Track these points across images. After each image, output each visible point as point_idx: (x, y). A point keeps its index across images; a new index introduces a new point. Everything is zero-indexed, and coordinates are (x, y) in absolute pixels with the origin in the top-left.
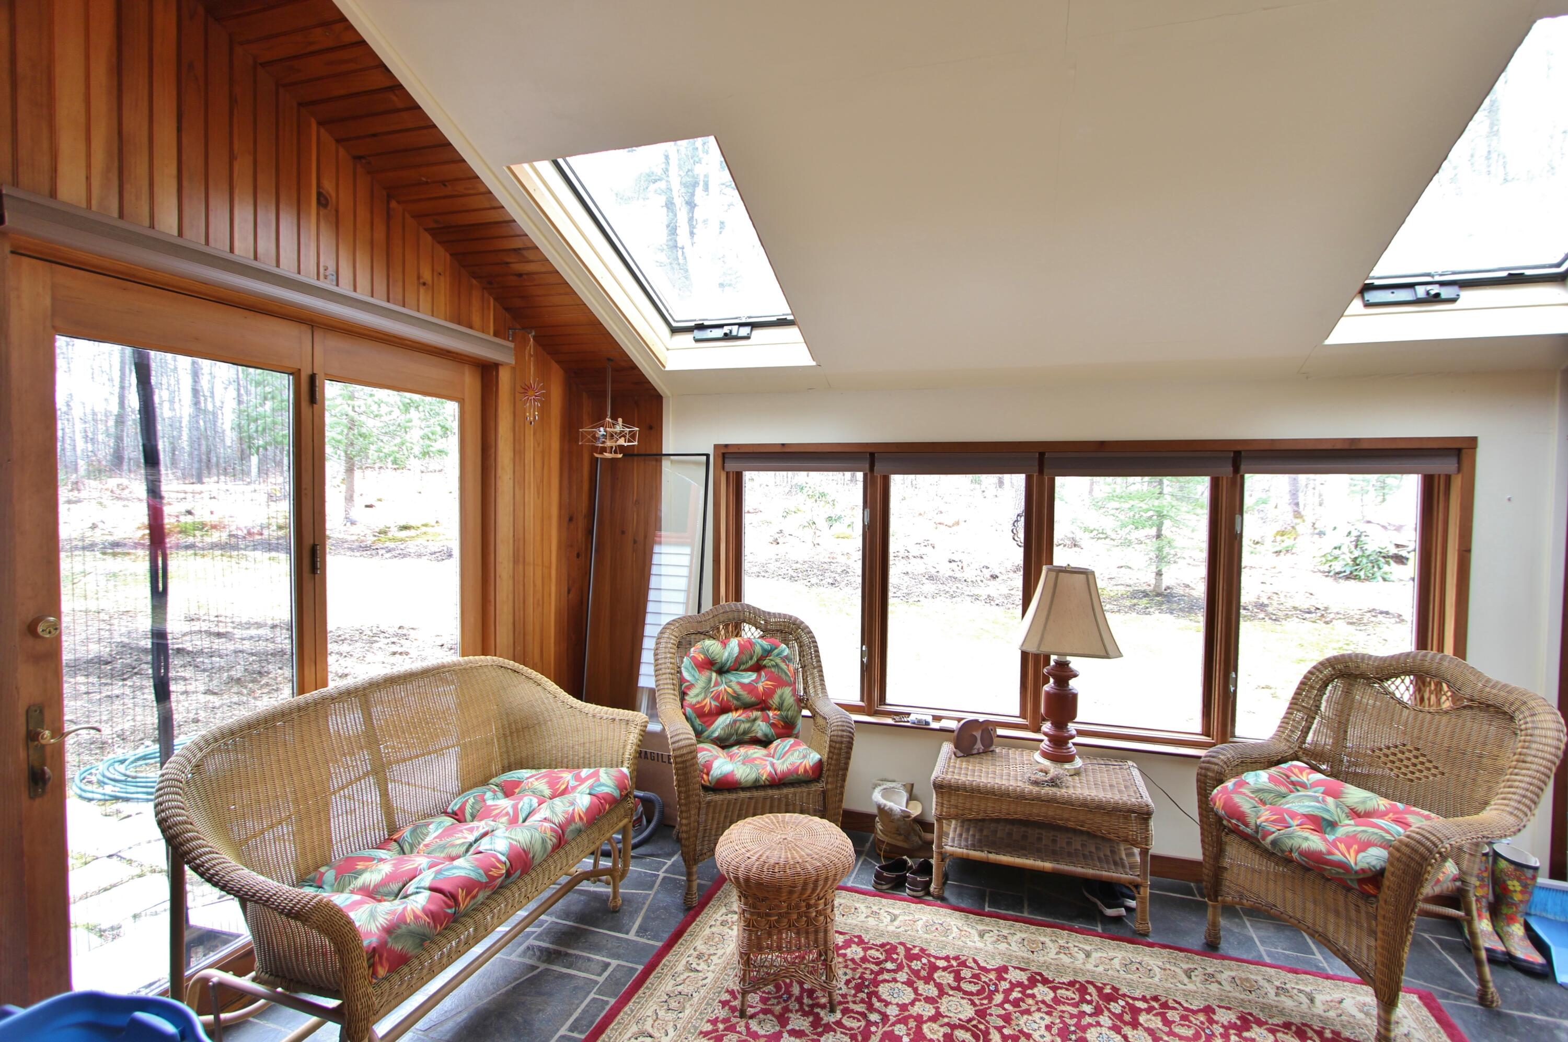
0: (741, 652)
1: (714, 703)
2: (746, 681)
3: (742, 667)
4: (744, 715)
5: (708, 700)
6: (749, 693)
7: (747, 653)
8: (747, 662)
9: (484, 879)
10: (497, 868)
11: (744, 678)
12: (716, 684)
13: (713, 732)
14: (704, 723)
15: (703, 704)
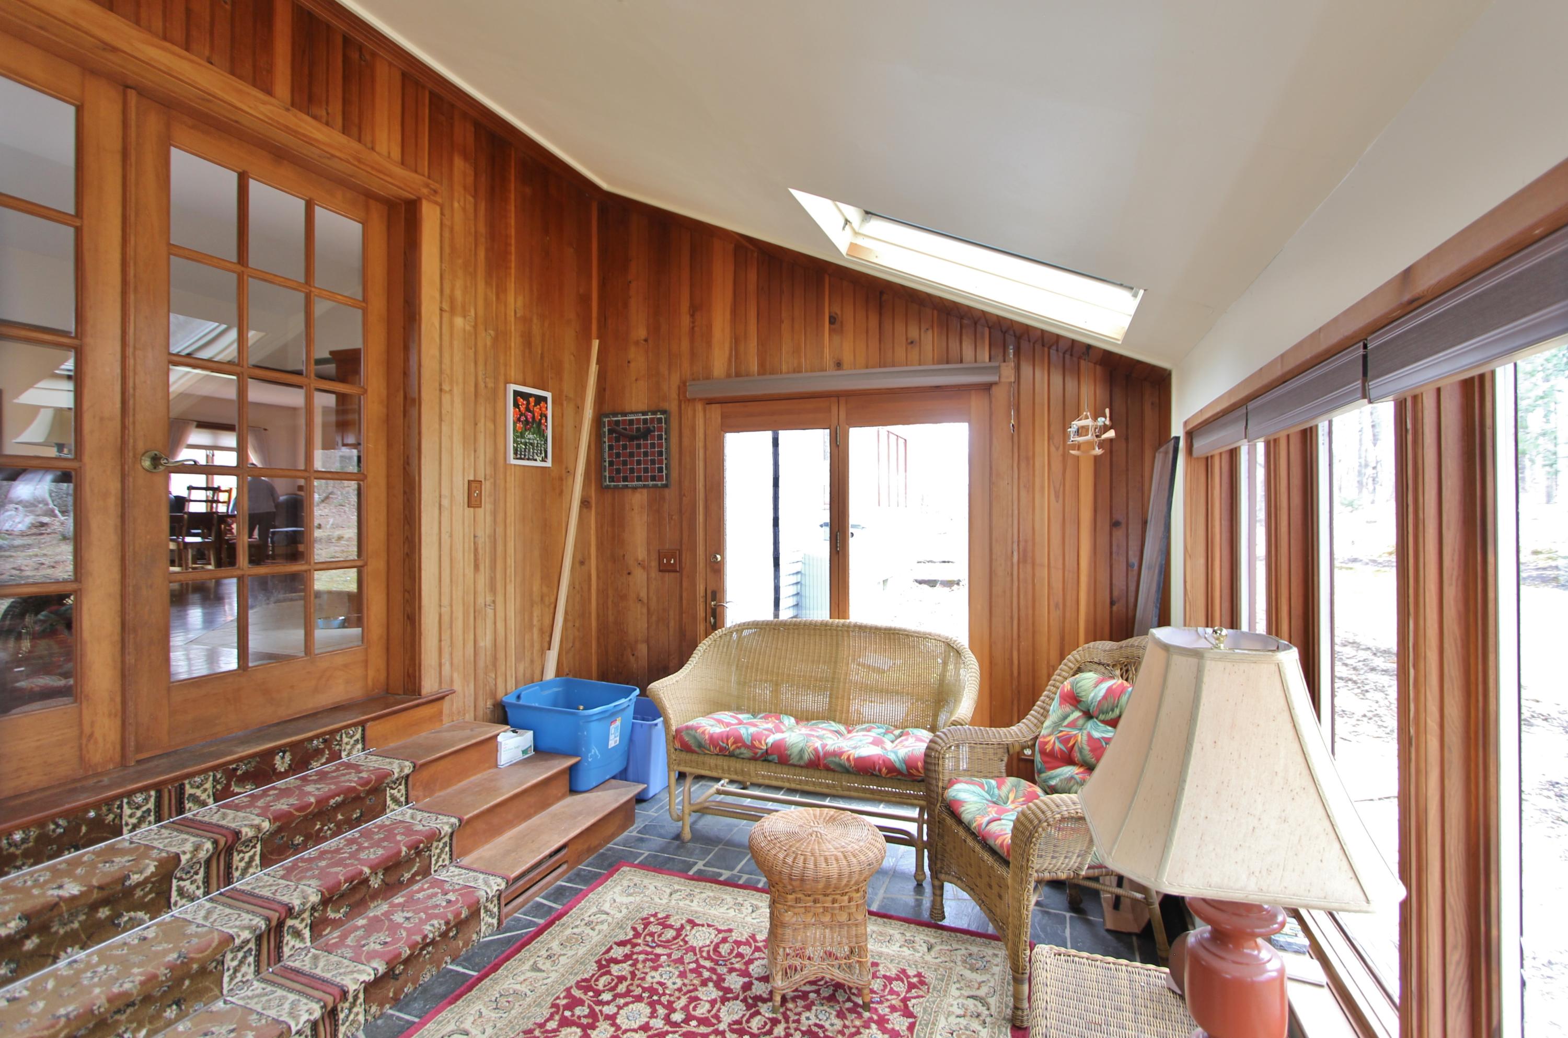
0: (1105, 697)
1: (1058, 745)
2: (1096, 735)
3: (1102, 717)
4: (1080, 776)
5: (1052, 739)
6: (1091, 751)
7: (1110, 700)
8: (1107, 712)
9: (749, 743)
10: (761, 743)
11: (1096, 730)
12: (1072, 725)
13: (1051, 778)
14: (1045, 762)
15: (1046, 740)
